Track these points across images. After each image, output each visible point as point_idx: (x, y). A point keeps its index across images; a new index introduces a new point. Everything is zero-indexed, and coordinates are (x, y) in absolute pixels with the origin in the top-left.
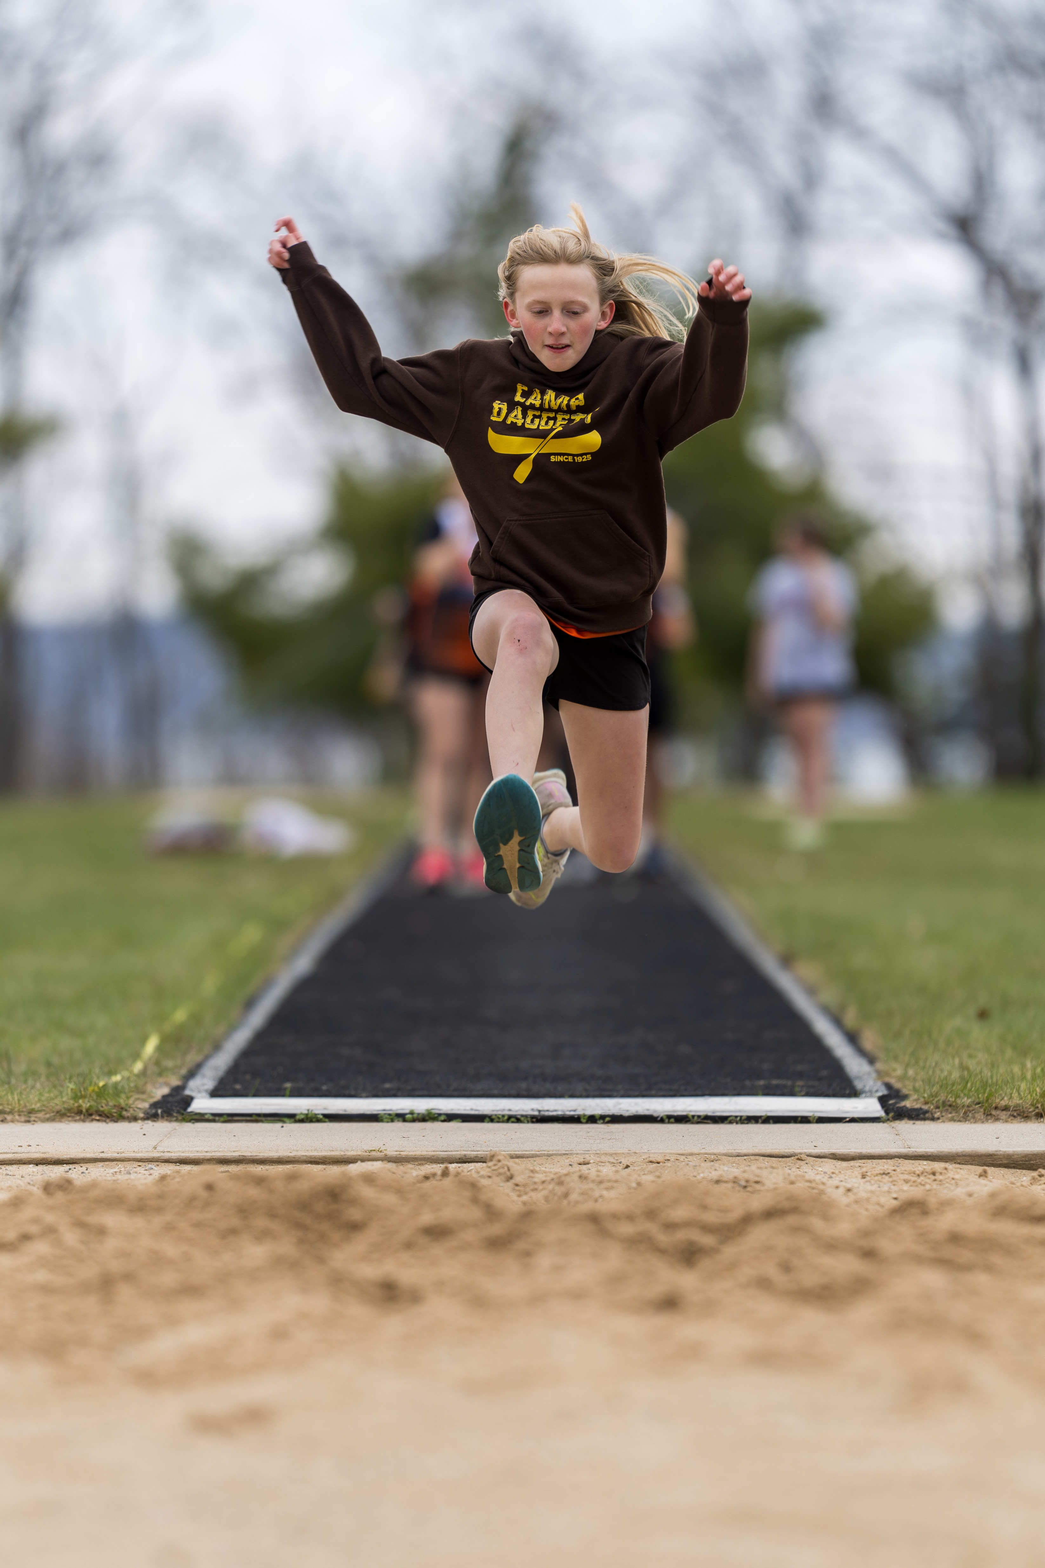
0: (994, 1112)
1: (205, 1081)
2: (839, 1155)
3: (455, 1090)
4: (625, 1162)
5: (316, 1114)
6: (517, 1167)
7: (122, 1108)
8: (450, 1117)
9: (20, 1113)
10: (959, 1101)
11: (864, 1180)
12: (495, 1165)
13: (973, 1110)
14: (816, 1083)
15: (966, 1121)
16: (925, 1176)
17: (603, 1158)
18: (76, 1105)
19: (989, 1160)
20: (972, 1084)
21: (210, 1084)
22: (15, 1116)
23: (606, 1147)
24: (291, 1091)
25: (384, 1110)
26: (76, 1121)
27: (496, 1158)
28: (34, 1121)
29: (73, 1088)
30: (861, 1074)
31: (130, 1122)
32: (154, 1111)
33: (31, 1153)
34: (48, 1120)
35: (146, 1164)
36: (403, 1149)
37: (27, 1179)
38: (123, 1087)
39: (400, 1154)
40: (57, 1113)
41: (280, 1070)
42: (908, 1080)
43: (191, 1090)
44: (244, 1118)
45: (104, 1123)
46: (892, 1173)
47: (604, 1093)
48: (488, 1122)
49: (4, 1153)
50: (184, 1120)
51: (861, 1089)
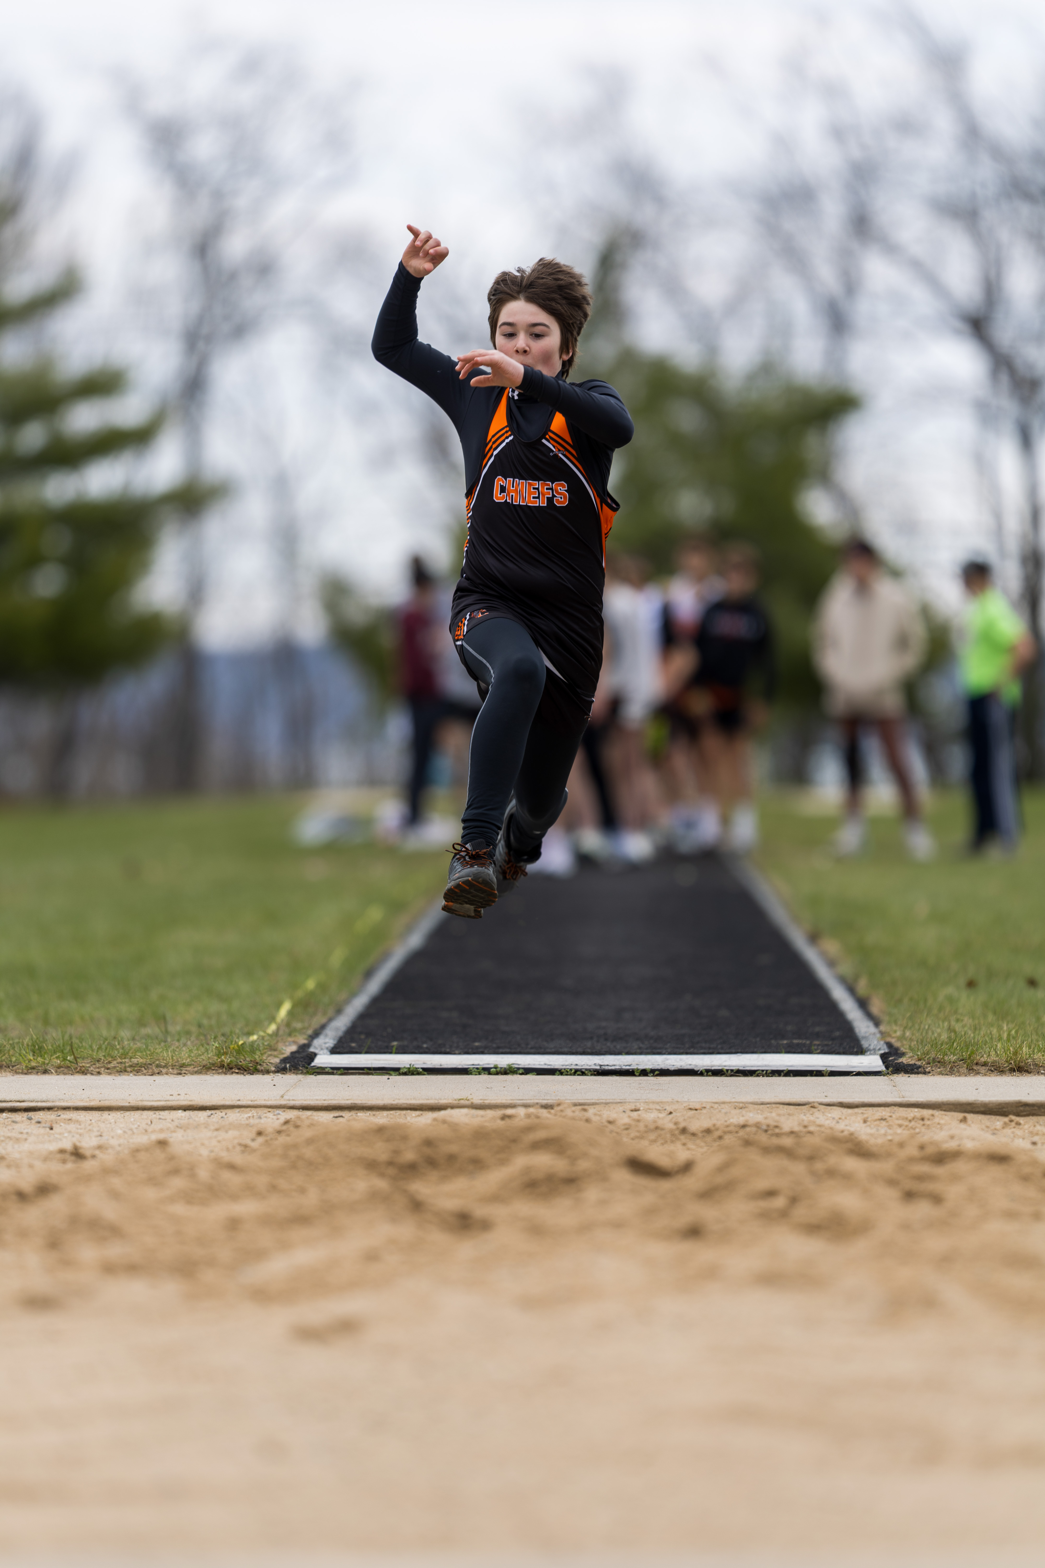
0: (975, 1067)
1: (327, 1040)
2: (846, 1103)
3: (533, 1048)
4: (669, 1109)
5: (416, 1068)
7: (257, 1063)
8: (527, 1071)
9: (173, 1067)
10: (946, 1058)
11: (865, 1125)
12: (561, 1111)
13: (958, 1066)
14: (830, 1043)
15: (952, 1075)
16: (916, 1122)
17: (651, 1106)
18: (219, 1060)
19: (969, 1108)
20: (957, 1044)
21: (331, 1043)
22: (169, 1069)
23: (654, 1096)
24: (396, 1049)
25: (473, 1065)
26: (219, 1073)
27: (562, 1106)
28: (185, 1073)
29: (218, 1046)
30: (867, 1035)
31: (264, 1074)
32: (283, 1066)
33: (181, 1100)
34: (196, 1073)
35: (275, 1110)
36: (487, 1098)
37: (176, 1123)
38: (258, 1045)
39: (484, 1102)
40: (203, 1067)
41: (389, 1030)
42: (906, 1039)
43: (315, 1048)
44: (357, 1071)
45: (242, 1075)
46: (889, 1119)
47: (654, 1051)
48: (558, 1075)
49: (158, 1101)
50: (308, 1073)
51: (867, 1048)
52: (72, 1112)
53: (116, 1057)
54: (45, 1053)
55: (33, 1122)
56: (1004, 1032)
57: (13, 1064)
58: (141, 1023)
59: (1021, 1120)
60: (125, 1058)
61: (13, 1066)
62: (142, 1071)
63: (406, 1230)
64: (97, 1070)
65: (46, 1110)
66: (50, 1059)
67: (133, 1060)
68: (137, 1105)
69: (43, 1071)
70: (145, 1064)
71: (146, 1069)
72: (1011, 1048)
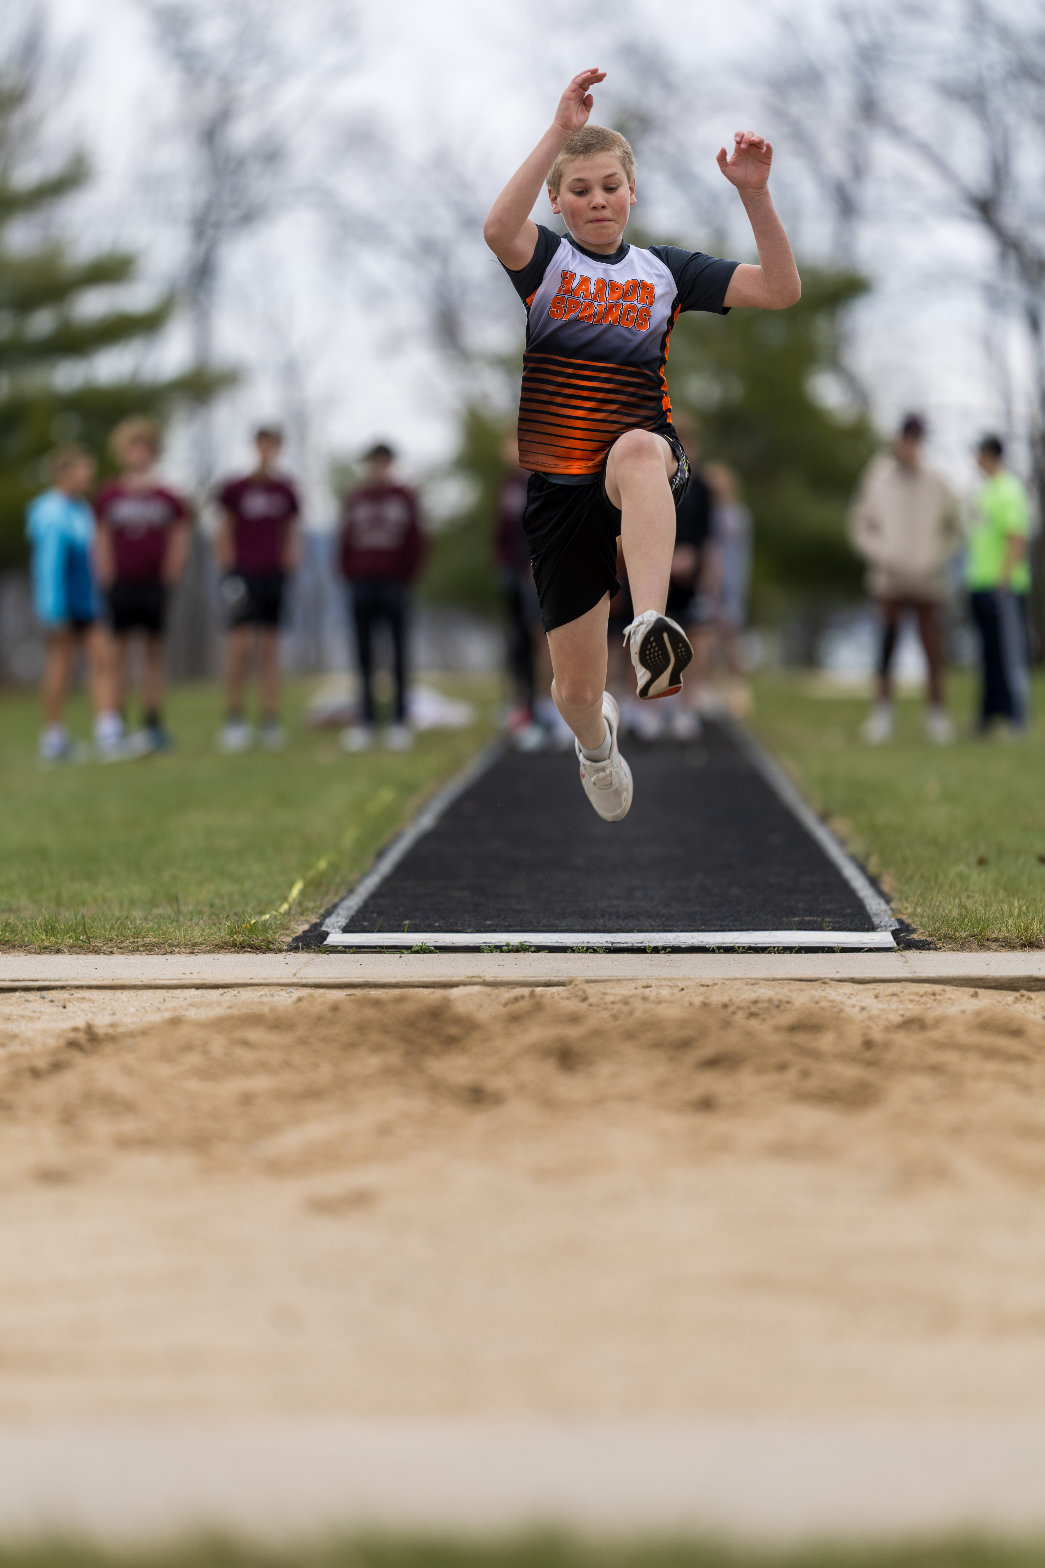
0: (986, 943)
1: (339, 919)
2: (857, 979)
3: (543, 926)
4: (681, 985)
5: (428, 946)
6: (591, 990)
7: (269, 942)
8: (539, 949)
9: (185, 946)
10: (957, 934)
11: (876, 1000)
12: (573, 989)
13: (969, 941)
14: (841, 920)
15: (963, 951)
16: (927, 997)
17: (663, 983)
18: (232, 939)
19: (980, 983)
20: (968, 920)
21: (343, 922)
22: (181, 948)
23: (665, 973)
24: (408, 927)
25: (485, 943)
26: (231, 953)
27: (574, 983)
28: (197, 952)
29: (230, 925)
30: (878, 912)
31: (276, 953)
32: (296, 944)
33: (193, 979)
34: (209, 952)
35: (287, 988)
36: (499, 975)
37: (189, 1001)
38: (271, 924)
39: (496, 980)
40: (216, 946)
41: (401, 909)
42: (917, 916)
43: (327, 926)
44: (370, 950)
45: (255, 954)
46: (900, 994)
47: (666, 928)
48: (570, 953)
49: (171, 979)
50: (320, 952)
51: (878, 924)
52: (85, 991)
53: (128, 936)
54: (57, 933)
55: (46, 1000)
56: (1015, 908)
57: (26, 944)
58: (153, 903)
59: (1033, 995)
60: (137, 938)
61: (26, 946)
62: (155, 951)
63: (419, 1104)
64: (110, 950)
65: (59, 989)
66: (63, 939)
67: (145, 939)
68: (150, 983)
69: (56, 951)
70: (158, 943)
71: (158, 948)
72: (1022, 924)
